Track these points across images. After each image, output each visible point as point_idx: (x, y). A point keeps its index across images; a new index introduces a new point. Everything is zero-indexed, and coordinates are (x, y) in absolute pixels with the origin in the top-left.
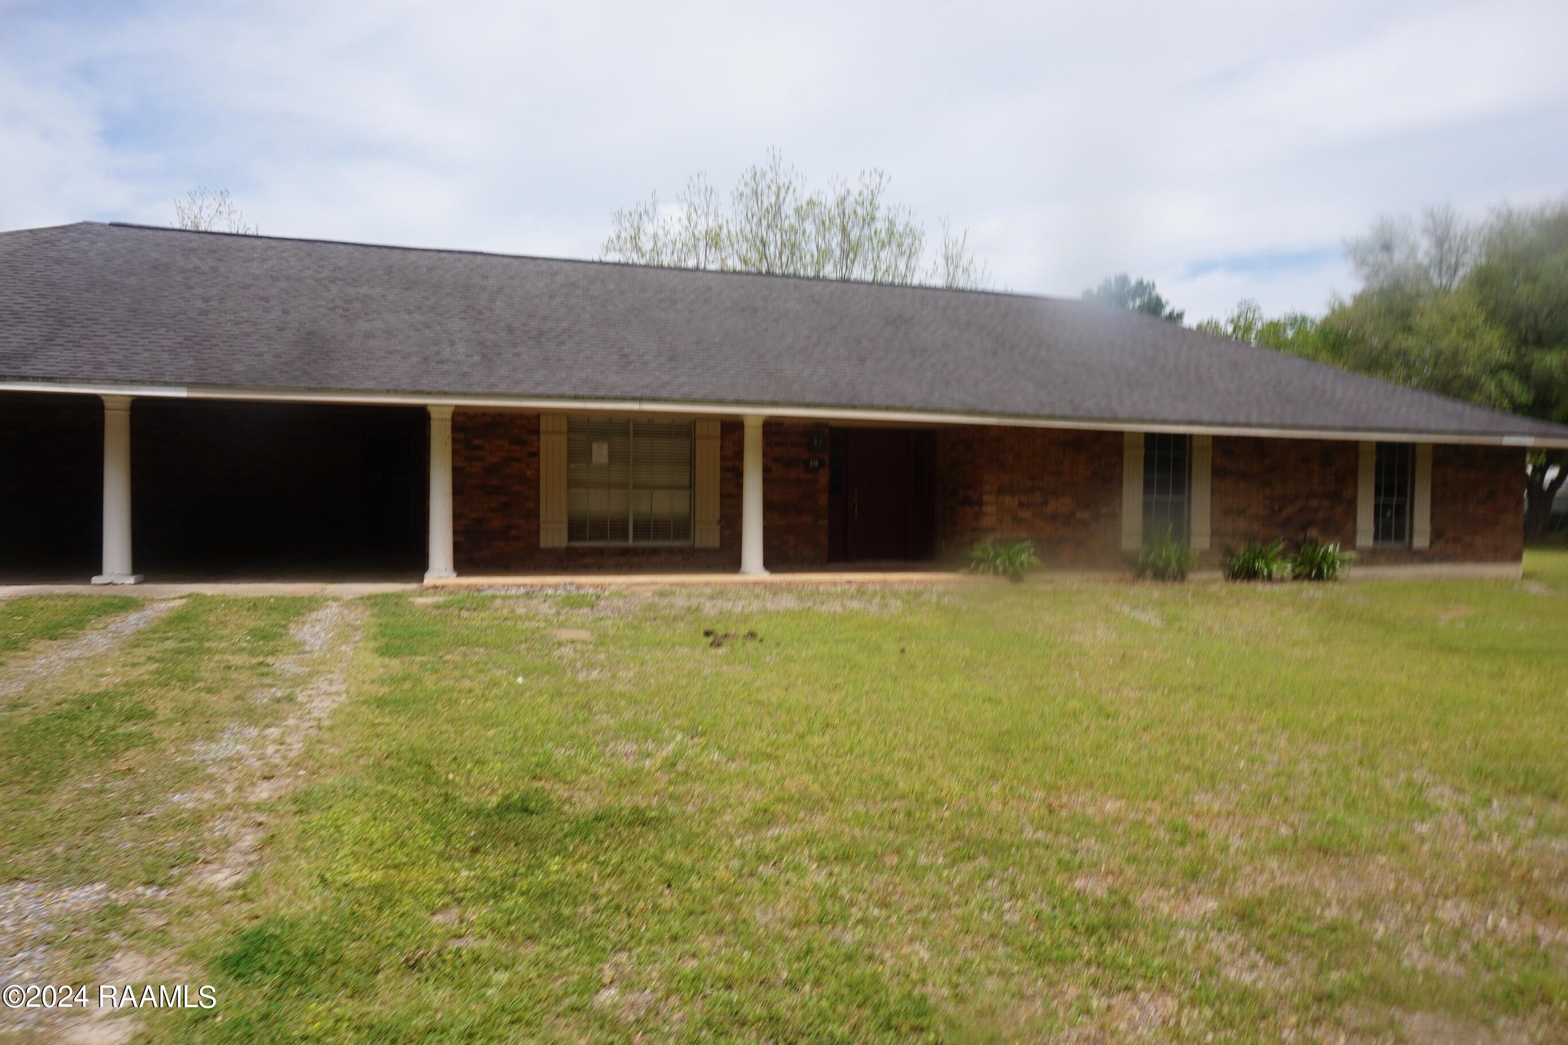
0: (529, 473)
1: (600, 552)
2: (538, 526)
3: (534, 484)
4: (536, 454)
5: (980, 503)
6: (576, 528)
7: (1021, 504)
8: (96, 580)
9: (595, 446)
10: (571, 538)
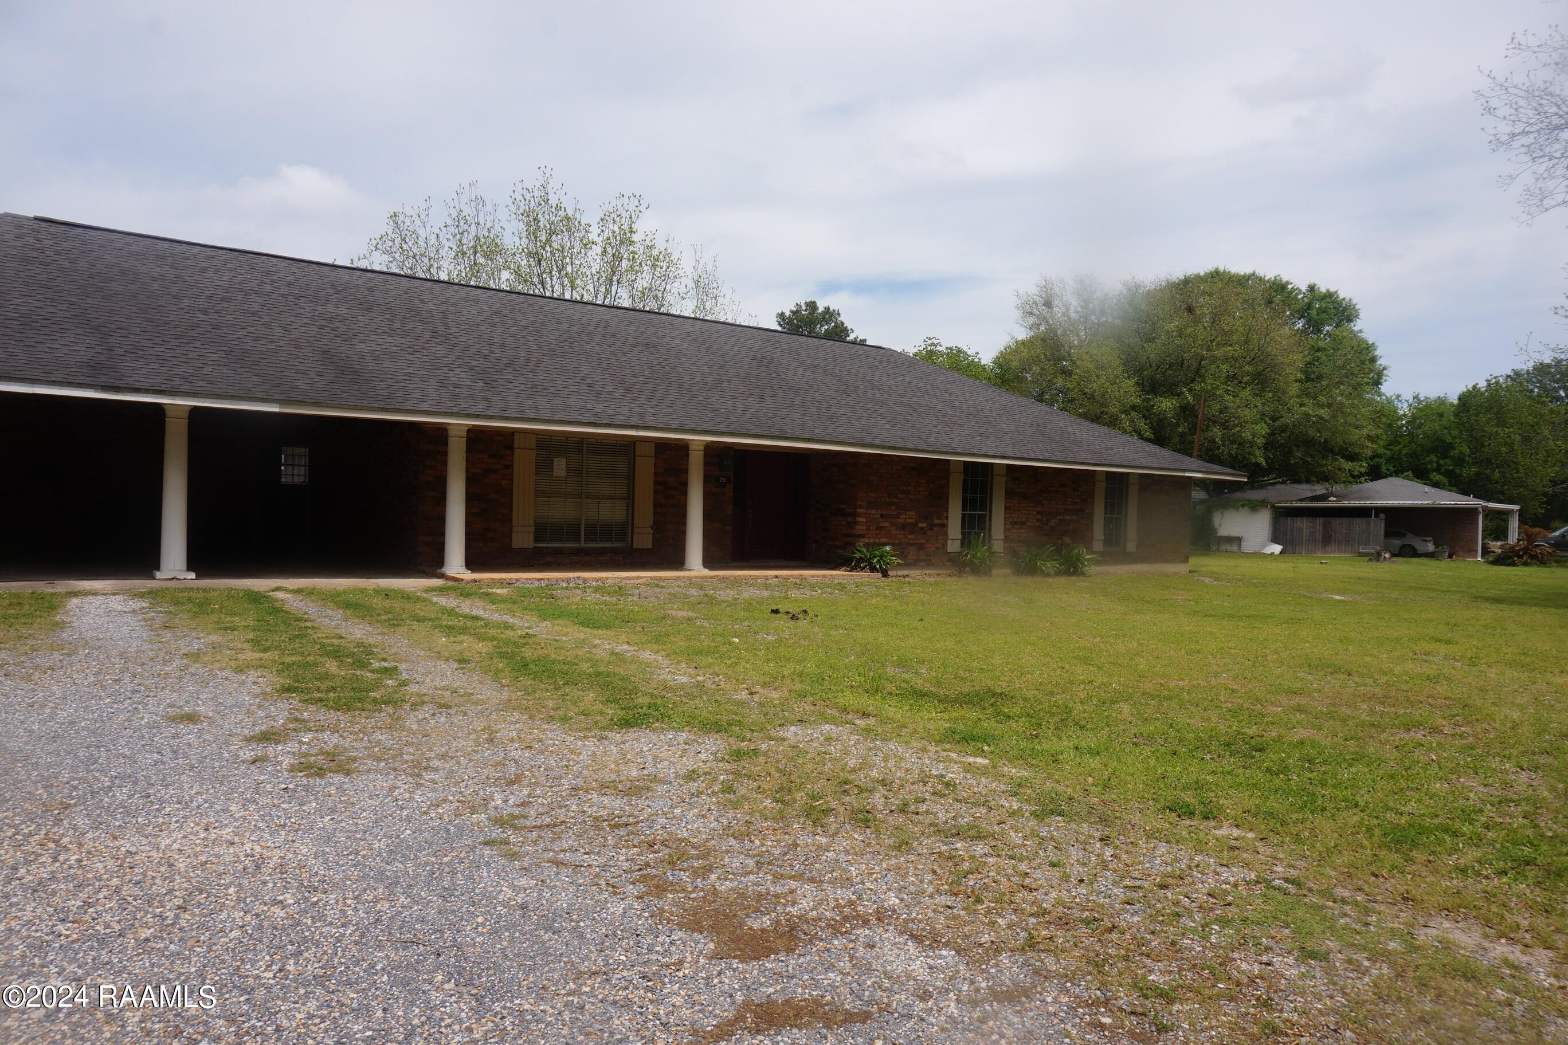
0: (504, 483)
1: (560, 552)
2: (511, 529)
3: (509, 493)
4: (510, 467)
5: (854, 515)
6: (542, 531)
7: (882, 516)
8: (158, 575)
9: (556, 460)
10: (536, 541)
